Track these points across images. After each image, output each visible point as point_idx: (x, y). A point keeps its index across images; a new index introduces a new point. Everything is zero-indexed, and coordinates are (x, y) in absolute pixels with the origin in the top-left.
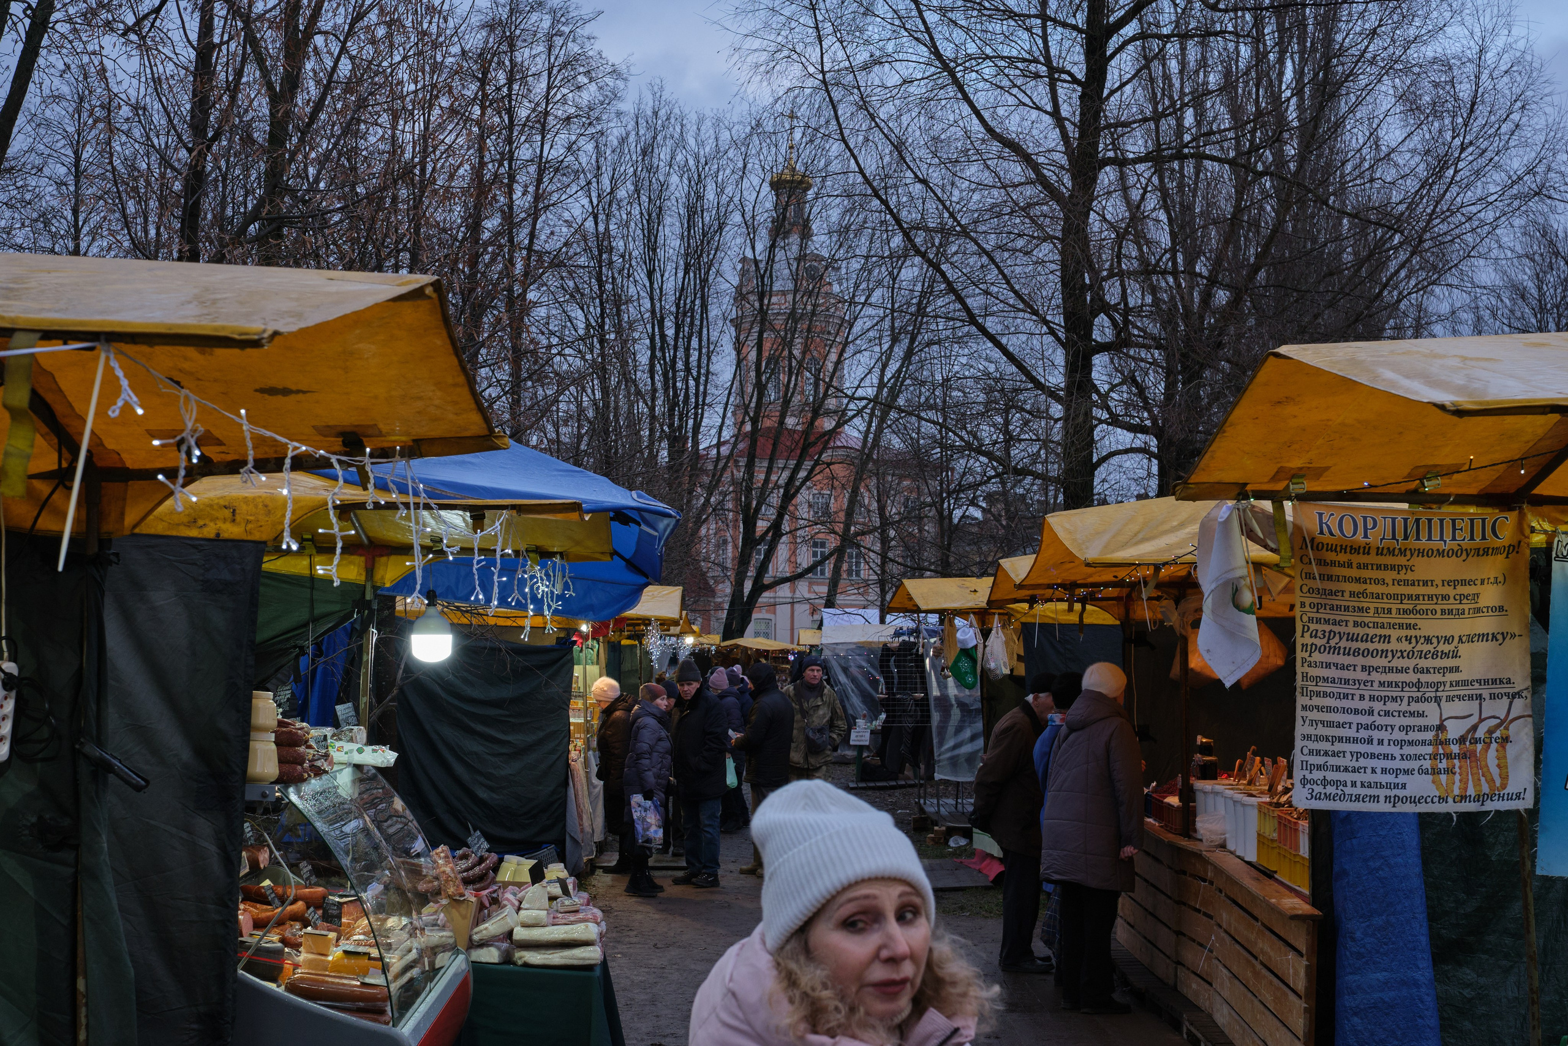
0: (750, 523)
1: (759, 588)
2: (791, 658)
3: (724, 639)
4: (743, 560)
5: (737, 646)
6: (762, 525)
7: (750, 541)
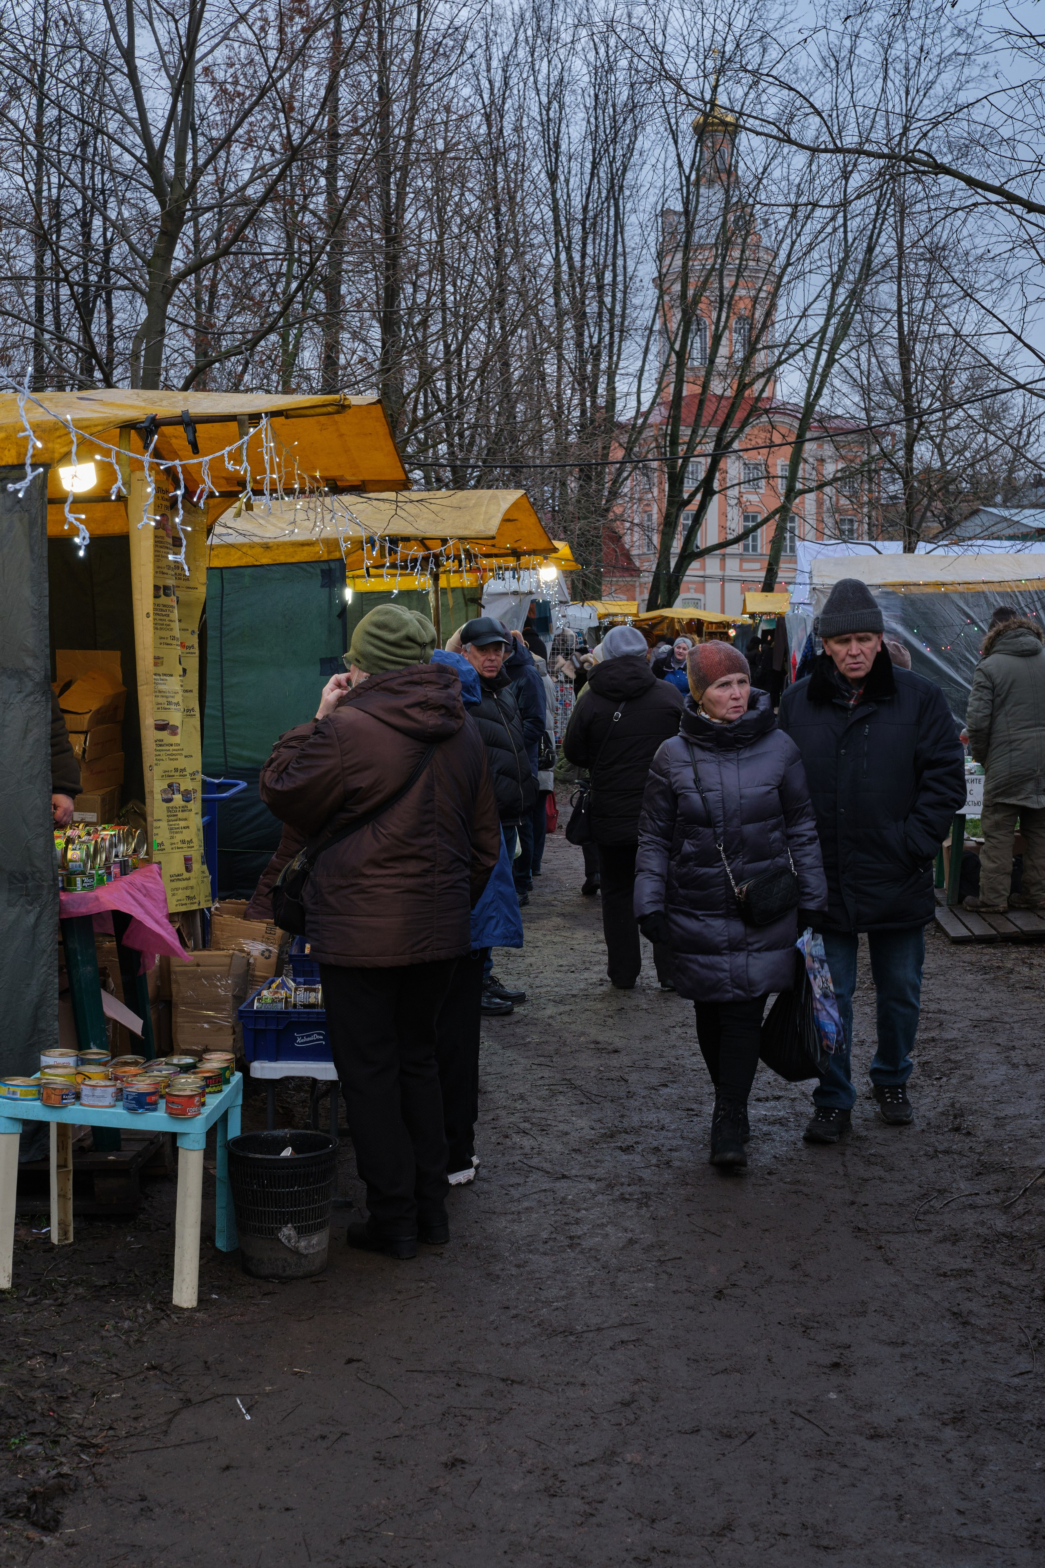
0: (676, 480)
1: (689, 555)
2: (732, 633)
3: (649, 609)
4: (669, 524)
5: (664, 618)
6: (689, 486)
7: (676, 503)
